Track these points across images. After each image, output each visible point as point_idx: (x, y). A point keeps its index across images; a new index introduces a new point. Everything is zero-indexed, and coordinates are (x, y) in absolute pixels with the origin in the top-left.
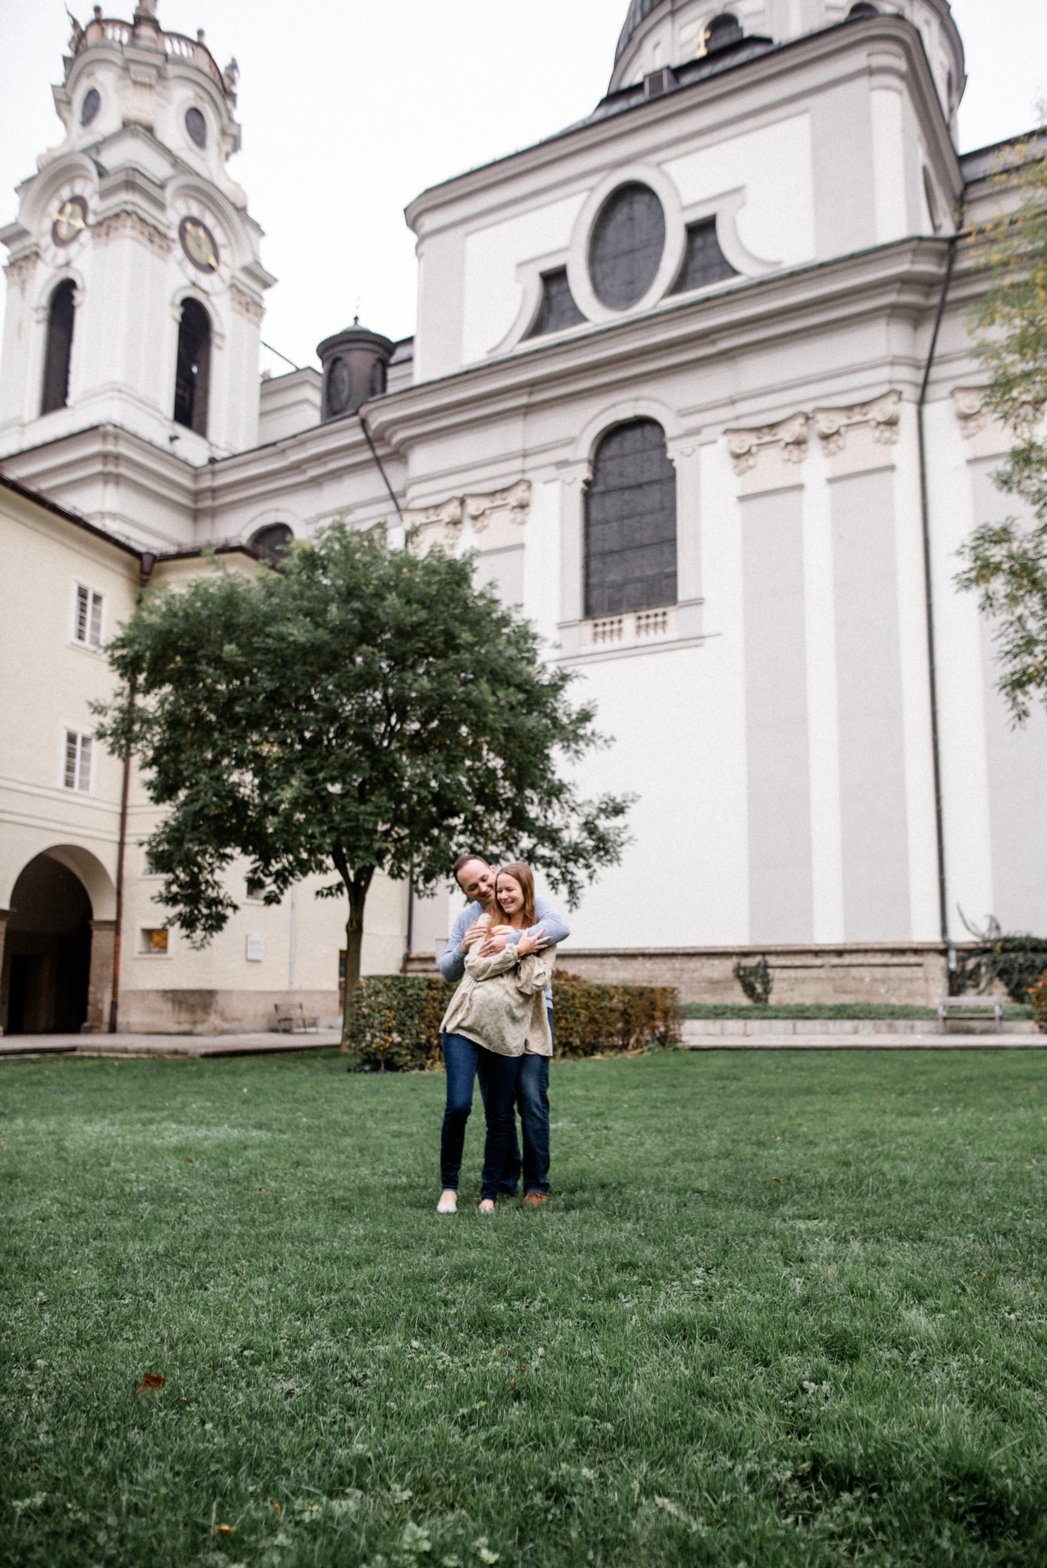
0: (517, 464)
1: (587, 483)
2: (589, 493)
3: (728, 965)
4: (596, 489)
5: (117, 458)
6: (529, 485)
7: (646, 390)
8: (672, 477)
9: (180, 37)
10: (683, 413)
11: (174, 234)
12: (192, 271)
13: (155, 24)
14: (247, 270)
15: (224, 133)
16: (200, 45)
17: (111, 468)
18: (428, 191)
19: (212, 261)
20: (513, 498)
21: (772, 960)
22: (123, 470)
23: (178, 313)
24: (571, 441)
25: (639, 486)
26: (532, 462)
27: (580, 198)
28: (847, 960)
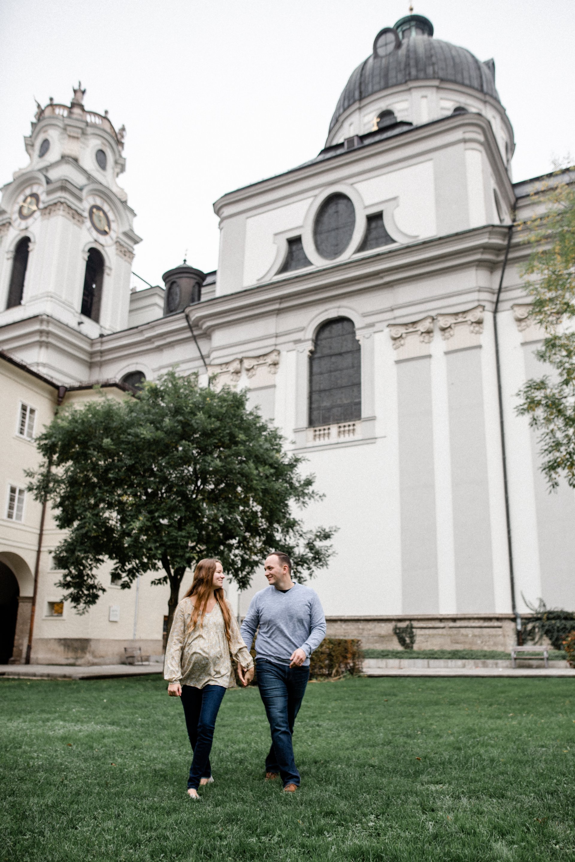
0: (272, 341)
1: (311, 352)
2: (312, 357)
3: (390, 626)
4: (316, 356)
5: (48, 333)
6: (279, 353)
7: (345, 302)
8: (358, 349)
9: (95, 114)
10: (365, 315)
11: (86, 214)
12: (95, 234)
13: (82, 107)
14: (125, 234)
15: (116, 162)
16: (105, 118)
17: (44, 339)
18: (226, 195)
19: (107, 229)
20: (269, 360)
21: (415, 624)
22: (51, 340)
23: (86, 256)
24: (303, 329)
25: (340, 354)
26: (281, 340)
27: (310, 200)
28: (458, 624)
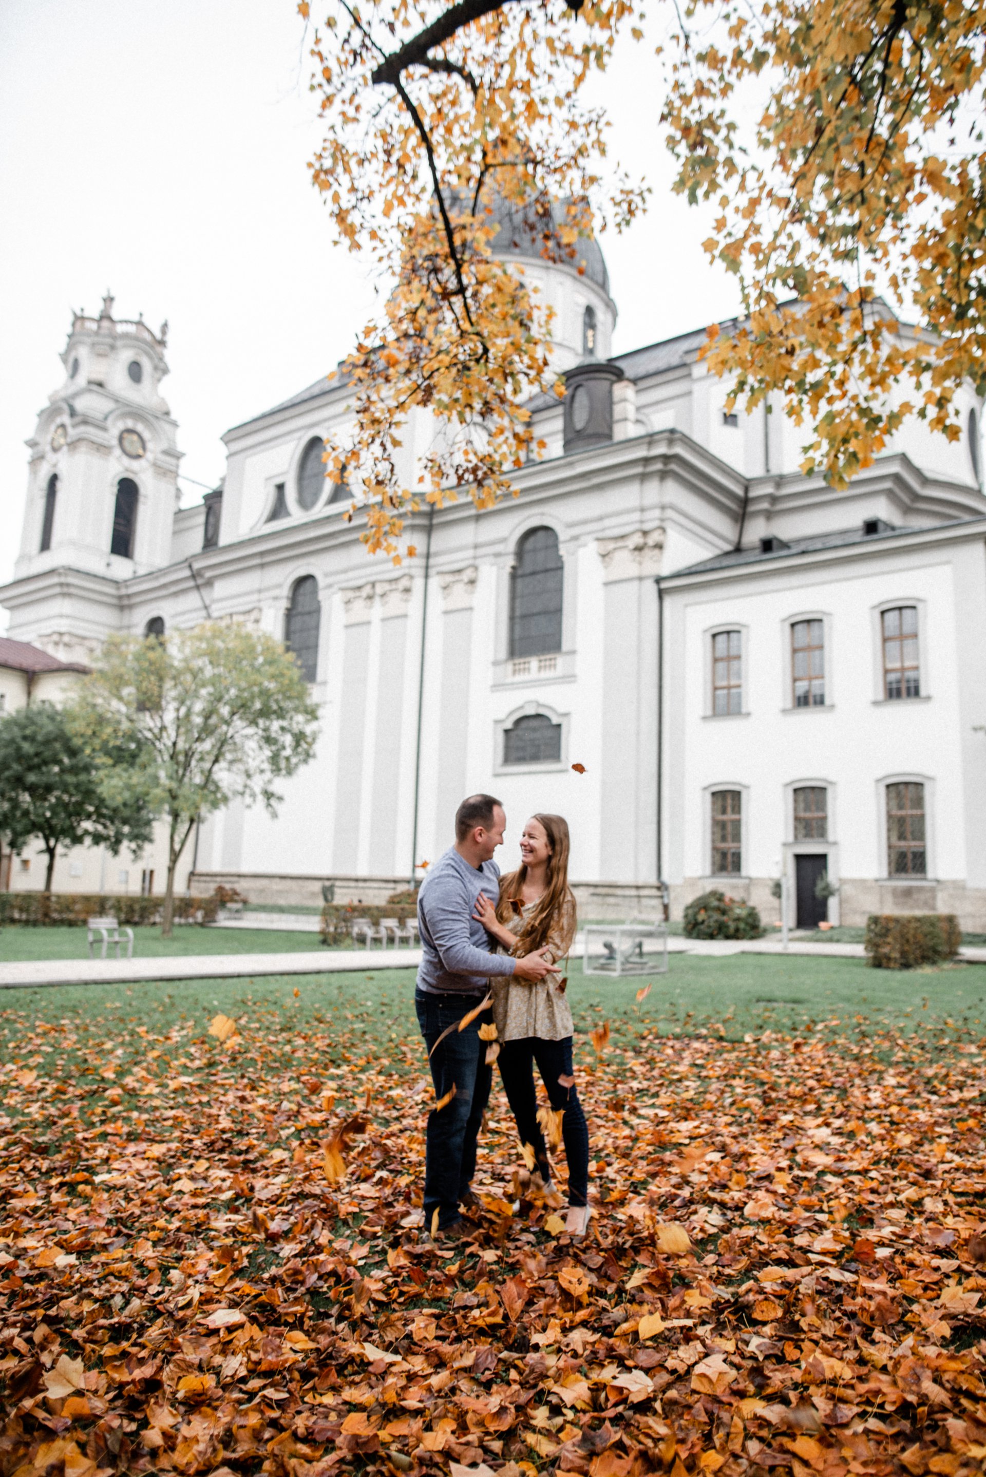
0: (255, 597)
3: (317, 886)
5: (68, 585)
7: (312, 560)
9: (126, 322)
11: (115, 442)
12: (126, 461)
13: (110, 319)
14: (166, 453)
15: (156, 368)
16: (139, 323)
17: (65, 590)
18: (230, 431)
19: (141, 452)
21: (338, 883)
22: (72, 590)
23: (115, 490)
27: (292, 445)
28: (368, 884)
